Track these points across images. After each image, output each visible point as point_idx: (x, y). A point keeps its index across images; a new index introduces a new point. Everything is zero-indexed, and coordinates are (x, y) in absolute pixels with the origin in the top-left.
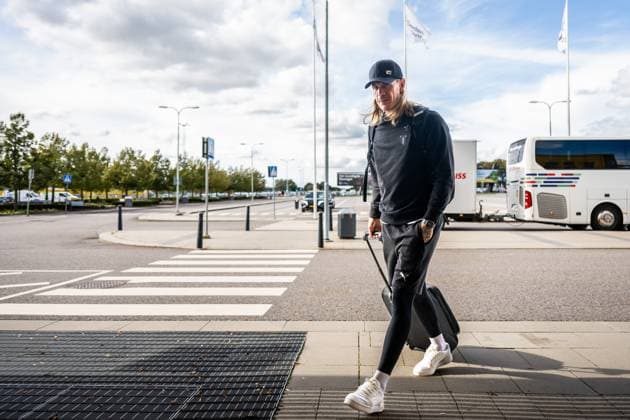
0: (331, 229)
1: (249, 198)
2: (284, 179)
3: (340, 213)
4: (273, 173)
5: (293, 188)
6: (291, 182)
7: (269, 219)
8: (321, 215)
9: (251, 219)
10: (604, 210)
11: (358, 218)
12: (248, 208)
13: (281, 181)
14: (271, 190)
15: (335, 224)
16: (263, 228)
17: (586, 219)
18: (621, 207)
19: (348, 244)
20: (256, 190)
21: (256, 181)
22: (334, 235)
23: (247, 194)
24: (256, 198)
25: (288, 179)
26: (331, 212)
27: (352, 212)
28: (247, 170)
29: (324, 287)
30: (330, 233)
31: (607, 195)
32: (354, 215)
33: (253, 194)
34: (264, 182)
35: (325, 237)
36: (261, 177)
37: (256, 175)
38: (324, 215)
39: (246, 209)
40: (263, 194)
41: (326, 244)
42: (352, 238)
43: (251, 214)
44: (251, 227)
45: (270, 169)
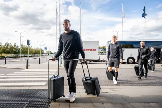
0: (61, 64)
1: (39, 56)
2: (49, 51)
4: (46, 49)
5: (51, 53)
6: (50, 52)
7: (45, 61)
9: (40, 61)
10: (130, 59)
12: (40, 58)
13: (48, 52)
14: (45, 54)
15: (62, 62)
16: (43, 63)
17: (126, 61)
18: (134, 58)
20: (41, 54)
21: (41, 52)
24: (41, 56)
25: (50, 51)
26: (61, 59)
28: (39, 49)
30: (61, 65)
31: (131, 55)
33: (41, 55)
34: (43, 52)
35: (60, 66)
36: (43, 50)
37: (41, 50)
39: (39, 59)
40: (43, 55)
41: (60, 68)
43: (40, 60)
44: (40, 63)
45: (45, 48)
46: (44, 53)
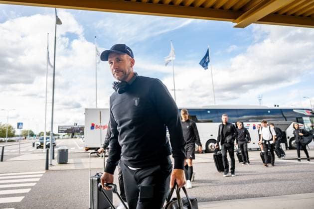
0: (53, 158)
1: (5, 141)
2: (27, 129)
3: (59, 149)
4: (20, 127)
5: (32, 135)
6: (31, 131)
7: (17, 154)
8: (48, 150)
9: (4, 154)
10: (210, 143)
11: (69, 151)
12: (3, 147)
13: (25, 131)
14: (18, 136)
15: (56, 155)
16: (12, 159)
19: (63, 167)
20: (9, 136)
21: (9, 132)
22: (55, 162)
23: (3, 139)
24: (8, 141)
25: (29, 129)
26: (54, 148)
27: (66, 148)
28: (4, 125)
29: (48, 195)
30: (53, 161)
31: (212, 135)
32: (67, 150)
33: (7, 139)
34: (14, 132)
35: (49, 163)
36: (12, 129)
37: (10, 127)
38: (50, 150)
39: (2, 148)
40: (13, 139)
41: (50, 168)
42: (66, 163)
43: (5, 151)
44: (4, 159)
45: (19, 124)
46: (16, 134)
